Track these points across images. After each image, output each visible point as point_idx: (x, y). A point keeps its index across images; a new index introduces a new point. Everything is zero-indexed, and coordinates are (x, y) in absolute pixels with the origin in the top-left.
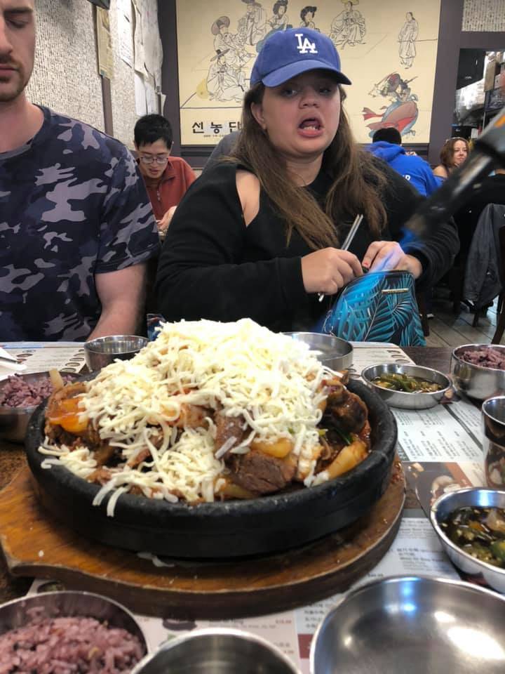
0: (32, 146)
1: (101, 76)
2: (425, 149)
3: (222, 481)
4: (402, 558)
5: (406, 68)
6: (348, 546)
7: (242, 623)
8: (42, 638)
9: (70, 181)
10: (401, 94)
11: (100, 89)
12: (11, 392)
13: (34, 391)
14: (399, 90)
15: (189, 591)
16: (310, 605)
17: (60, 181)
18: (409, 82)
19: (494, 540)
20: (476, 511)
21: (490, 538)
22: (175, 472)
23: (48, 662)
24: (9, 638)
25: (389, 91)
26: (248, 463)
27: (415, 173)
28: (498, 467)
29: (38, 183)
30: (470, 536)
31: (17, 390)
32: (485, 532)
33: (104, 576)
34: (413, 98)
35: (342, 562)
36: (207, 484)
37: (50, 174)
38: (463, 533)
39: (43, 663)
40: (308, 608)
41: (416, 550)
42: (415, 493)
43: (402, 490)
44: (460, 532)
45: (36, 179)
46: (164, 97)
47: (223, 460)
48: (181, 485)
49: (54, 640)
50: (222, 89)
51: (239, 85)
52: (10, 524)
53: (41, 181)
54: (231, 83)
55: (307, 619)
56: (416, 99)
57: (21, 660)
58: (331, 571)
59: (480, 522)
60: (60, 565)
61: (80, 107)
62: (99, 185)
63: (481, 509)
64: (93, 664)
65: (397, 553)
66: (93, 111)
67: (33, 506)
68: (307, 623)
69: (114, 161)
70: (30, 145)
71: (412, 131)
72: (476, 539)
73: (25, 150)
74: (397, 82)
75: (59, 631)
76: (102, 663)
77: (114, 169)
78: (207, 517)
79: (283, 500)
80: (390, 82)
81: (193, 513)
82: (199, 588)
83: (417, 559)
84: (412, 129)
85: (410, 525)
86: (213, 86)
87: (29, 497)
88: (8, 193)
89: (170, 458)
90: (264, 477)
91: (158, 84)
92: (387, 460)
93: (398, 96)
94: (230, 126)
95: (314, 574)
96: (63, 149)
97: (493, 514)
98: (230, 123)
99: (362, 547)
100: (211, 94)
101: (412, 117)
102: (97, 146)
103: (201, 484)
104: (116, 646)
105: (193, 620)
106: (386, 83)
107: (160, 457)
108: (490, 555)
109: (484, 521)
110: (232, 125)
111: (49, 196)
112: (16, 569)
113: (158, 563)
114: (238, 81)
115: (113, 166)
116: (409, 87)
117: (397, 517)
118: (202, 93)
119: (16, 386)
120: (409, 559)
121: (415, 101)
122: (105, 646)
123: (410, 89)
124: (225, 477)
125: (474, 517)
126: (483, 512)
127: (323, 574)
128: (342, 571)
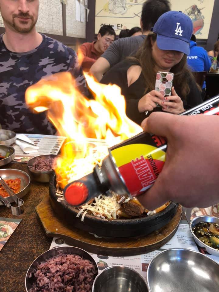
0: (38, 50)
1: (62, 3)
2: (205, 42)
3: (119, 212)
4: (178, 239)
5: (201, 3)
6: (160, 235)
7: (123, 258)
8: (64, 261)
9: (52, 64)
10: (197, 15)
11: (61, 9)
12: (38, 164)
13: (47, 164)
14: (196, 13)
15: (107, 247)
16: (146, 253)
17: (49, 64)
18: (201, 9)
19: (211, 236)
20: (206, 224)
21: (210, 235)
22: (103, 207)
23: (68, 269)
24: (53, 260)
25: (192, 13)
26: (129, 206)
27: (199, 55)
28: (216, 206)
29: (40, 65)
30: (203, 233)
31: (41, 163)
32: (208, 232)
33: (79, 240)
34: (202, 17)
35: (158, 240)
36: (114, 212)
37: (45, 61)
38: (200, 232)
39: (66, 270)
40: (145, 255)
41: (183, 236)
42: (185, 214)
43: (180, 214)
44: (199, 232)
45: (39, 63)
46: (88, 11)
47: (120, 204)
48: (106, 212)
49: (68, 262)
50: (115, 8)
51: (123, 7)
52: (45, 217)
53: (41, 64)
54: (119, 6)
55: (145, 258)
56: (204, 18)
57: (59, 268)
58: (154, 243)
59: (207, 228)
60: (64, 234)
61: (53, 18)
62: (64, 66)
63: (208, 223)
64: (81, 271)
65: (177, 237)
66: (58, 20)
67: (51, 211)
68: (145, 259)
69: (70, 57)
70: (37, 50)
71: (200, 33)
72: (205, 235)
73: (35, 51)
74: (196, 9)
75: (69, 259)
76: (84, 271)
77: (70, 60)
78: (115, 225)
79: (140, 220)
80: (192, 9)
81: (110, 223)
82: (110, 246)
83: (183, 240)
84: (201, 32)
85: (182, 227)
86: (111, 7)
87: (50, 207)
88: (28, 68)
89: (101, 201)
90: (134, 211)
91: (86, 4)
92: (176, 206)
93: (196, 16)
94: (118, 26)
95: (148, 244)
96: (50, 51)
97: (212, 226)
98: (118, 25)
99: (165, 235)
100: (110, 10)
101: (201, 26)
102: (63, 50)
103: (112, 213)
104: (88, 266)
105: (107, 256)
106: (190, 10)
107: (98, 201)
108: (209, 241)
109: (208, 228)
110: (119, 26)
111: (44, 70)
112: (49, 234)
113: (96, 236)
114: (123, 5)
115: (70, 59)
116: (201, 12)
117: (178, 225)
118: (106, 10)
119: (40, 162)
120: (181, 239)
121: (203, 19)
122: (84, 266)
123: (201, 13)
124: (120, 209)
125: (205, 226)
126: (209, 224)
127: (151, 244)
128: (157, 243)
